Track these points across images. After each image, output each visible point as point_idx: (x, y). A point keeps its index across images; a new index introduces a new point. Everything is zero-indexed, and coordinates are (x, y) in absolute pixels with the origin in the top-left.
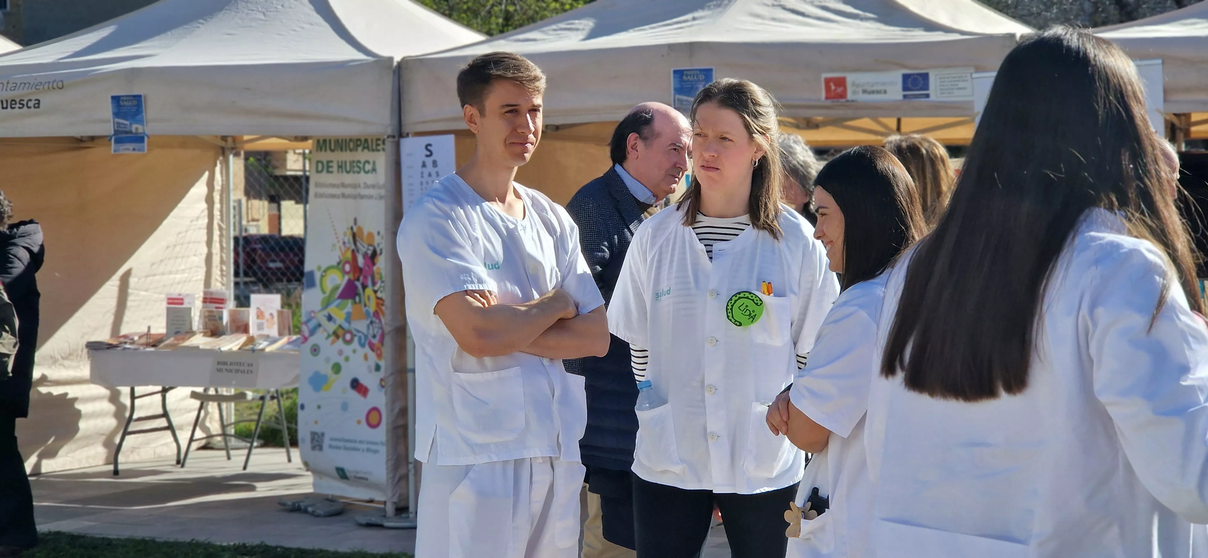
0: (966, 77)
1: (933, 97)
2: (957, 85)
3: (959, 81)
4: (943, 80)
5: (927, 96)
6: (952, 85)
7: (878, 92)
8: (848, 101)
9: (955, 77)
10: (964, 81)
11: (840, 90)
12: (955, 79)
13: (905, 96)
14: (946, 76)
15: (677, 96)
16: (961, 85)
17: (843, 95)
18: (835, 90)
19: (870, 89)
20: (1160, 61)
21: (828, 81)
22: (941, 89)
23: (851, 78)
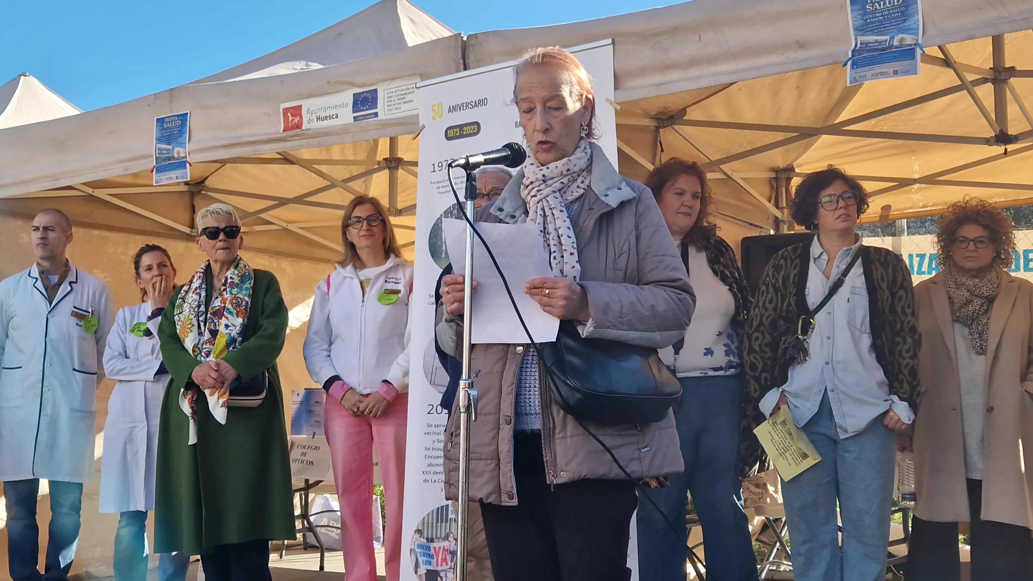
0: (413, 88)
1: (381, 117)
2: (404, 98)
3: (406, 94)
4: (391, 95)
5: (376, 115)
6: (398, 99)
7: (331, 117)
8: (303, 130)
9: (402, 90)
10: (410, 93)
11: (297, 120)
12: (402, 92)
13: (355, 118)
14: (393, 90)
15: (158, 145)
16: (408, 98)
17: (298, 126)
18: (292, 120)
19: (323, 115)
20: (610, 41)
21: (286, 111)
22: (388, 106)
23: (306, 104)
